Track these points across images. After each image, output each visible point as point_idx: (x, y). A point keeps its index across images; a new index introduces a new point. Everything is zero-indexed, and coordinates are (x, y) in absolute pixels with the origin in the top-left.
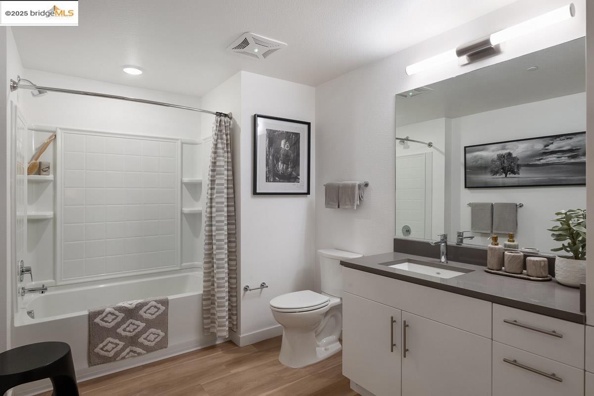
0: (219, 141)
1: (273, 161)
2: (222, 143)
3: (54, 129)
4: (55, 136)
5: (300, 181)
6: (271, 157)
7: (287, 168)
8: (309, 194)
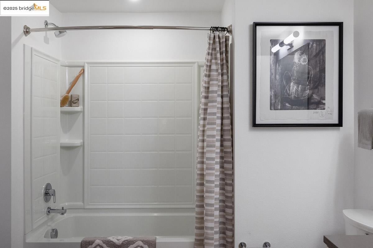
0: (213, 61)
1: (282, 81)
2: (216, 64)
3: (82, 64)
4: (84, 70)
5: (326, 107)
6: (277, 76)
7: (304, 90)
8: (342, 126)
